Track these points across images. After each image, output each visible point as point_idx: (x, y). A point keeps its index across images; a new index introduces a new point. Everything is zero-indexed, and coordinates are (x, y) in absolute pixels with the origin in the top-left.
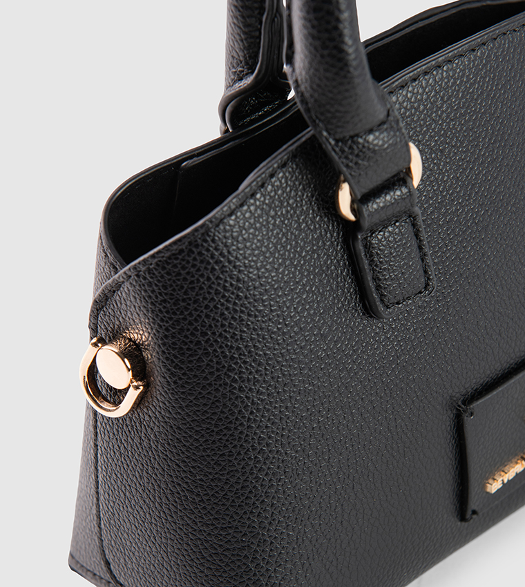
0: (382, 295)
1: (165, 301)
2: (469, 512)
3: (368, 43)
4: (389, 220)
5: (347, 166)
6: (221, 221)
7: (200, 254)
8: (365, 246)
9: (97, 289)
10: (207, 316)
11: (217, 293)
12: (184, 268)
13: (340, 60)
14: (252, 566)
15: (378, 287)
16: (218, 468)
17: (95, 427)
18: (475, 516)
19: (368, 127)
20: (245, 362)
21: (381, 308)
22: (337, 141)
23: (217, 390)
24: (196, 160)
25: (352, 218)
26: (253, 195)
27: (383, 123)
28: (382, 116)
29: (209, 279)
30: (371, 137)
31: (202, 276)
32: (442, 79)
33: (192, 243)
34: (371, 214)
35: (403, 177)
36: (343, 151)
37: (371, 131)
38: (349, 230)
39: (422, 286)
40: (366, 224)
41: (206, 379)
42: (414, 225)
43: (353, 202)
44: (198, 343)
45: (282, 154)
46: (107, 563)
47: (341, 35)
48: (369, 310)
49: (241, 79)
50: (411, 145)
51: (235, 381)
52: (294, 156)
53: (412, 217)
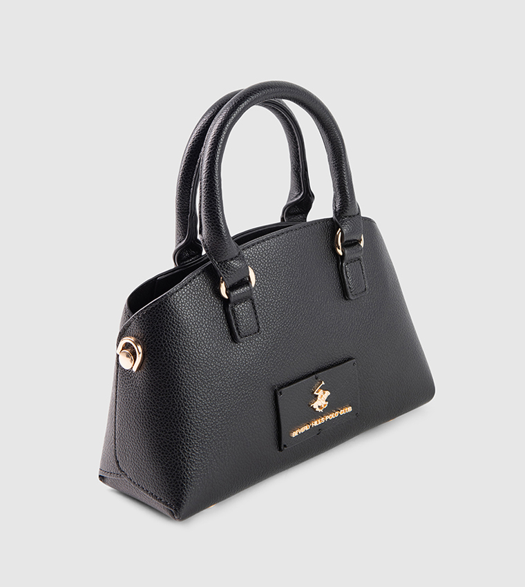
0: (239, 332)
1: (149, 328)
2: (282, 445)
3: (234, 238)
4: (242, 300)
5: (223, 273)
6: (173, 294)
7: (164, 307)
8: (232, 310)
9: (121, 326)
10: (166, 334)
11: (170, 324)
12: (157, 313)
13: (219, 230)
14: (181, 451)
15: (237, 328)
16: (168, 404)
17: (116, 393)
18: (285, 448)
19: (231, 257)
20: (180, 355)
21: (238, 337)
22: (219, 263)
23: (169, 367)
24: (163, 277)
25: (226, 297)
26: (186, 285)
27: (237, 257)
28: (236, 254)
29: (167, 318)
30: (232, 262)
31: (164, 316)
32: (265, 246)
33: (161, 302)
34: (234, 296)
35: (248, 282)
36: (221, 266)
37: (232, 259)
38: (225, 303)
39: (256, 330)
40: (232, 300)
41: (164, 361)
42: (253, 304)
43: (226, 290)
44: (162, 345)
45: (199, 270)
46: (118, 462)
47: (219, 220)
48: (234, 339)
49: (180, 242)
50: (250, 268)
51: (176, 363)
52: (203, 271)
53: (252, 300)
